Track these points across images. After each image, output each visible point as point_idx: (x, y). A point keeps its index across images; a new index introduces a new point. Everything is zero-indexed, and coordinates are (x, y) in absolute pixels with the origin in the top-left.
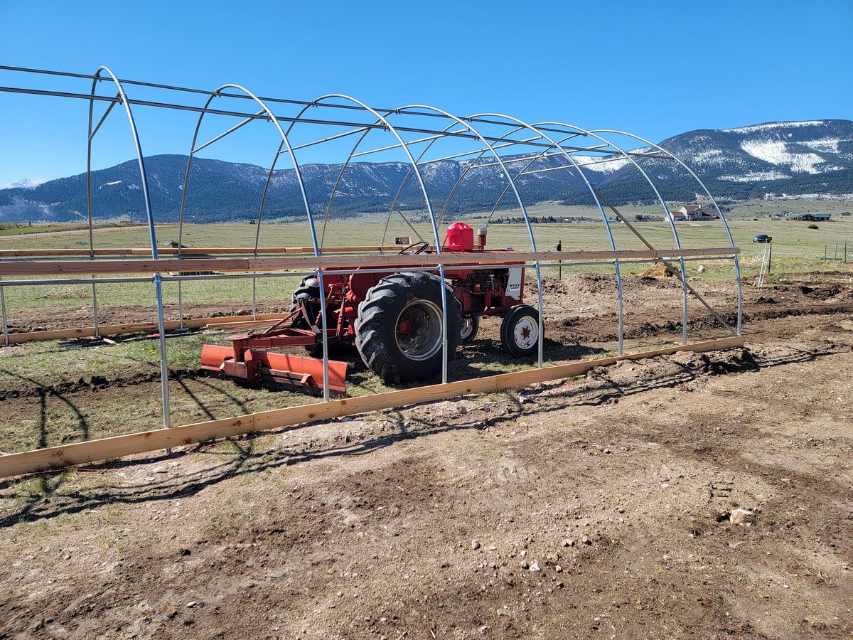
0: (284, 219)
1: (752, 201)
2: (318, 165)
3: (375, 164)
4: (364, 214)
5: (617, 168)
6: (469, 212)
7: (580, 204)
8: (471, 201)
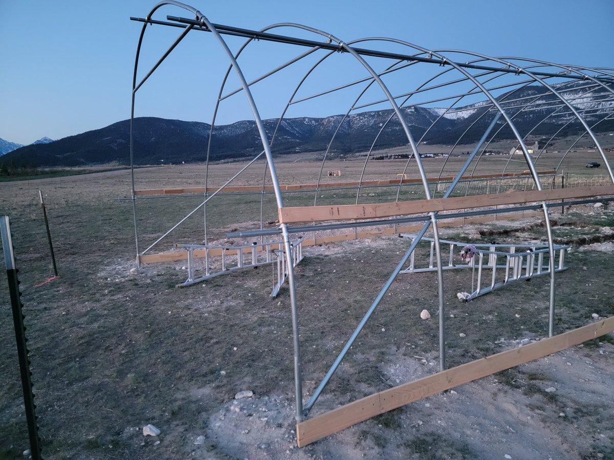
0: (226, 160)
1: (569, 138)
2: (248, 121)
3: (289, 119)
4: (282, 155)
5: (466, 117)
6: (358, 152)
7: (439, 143)
8: (359, 144)
